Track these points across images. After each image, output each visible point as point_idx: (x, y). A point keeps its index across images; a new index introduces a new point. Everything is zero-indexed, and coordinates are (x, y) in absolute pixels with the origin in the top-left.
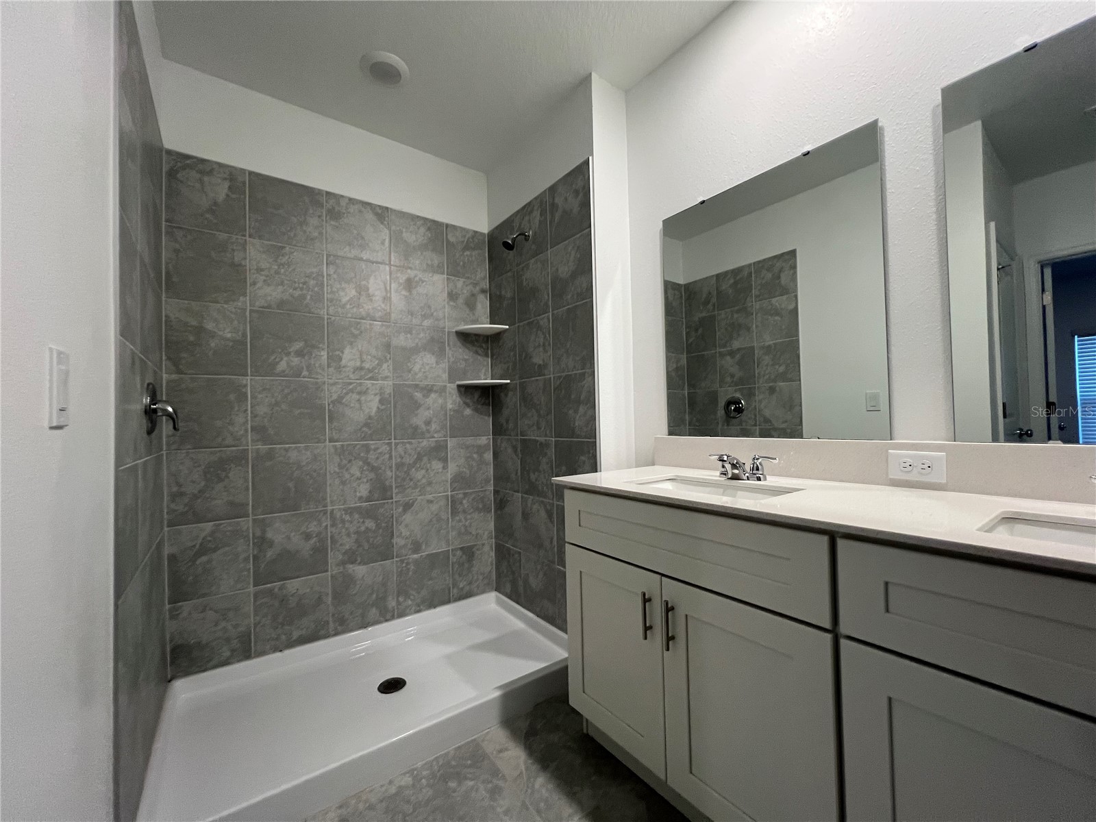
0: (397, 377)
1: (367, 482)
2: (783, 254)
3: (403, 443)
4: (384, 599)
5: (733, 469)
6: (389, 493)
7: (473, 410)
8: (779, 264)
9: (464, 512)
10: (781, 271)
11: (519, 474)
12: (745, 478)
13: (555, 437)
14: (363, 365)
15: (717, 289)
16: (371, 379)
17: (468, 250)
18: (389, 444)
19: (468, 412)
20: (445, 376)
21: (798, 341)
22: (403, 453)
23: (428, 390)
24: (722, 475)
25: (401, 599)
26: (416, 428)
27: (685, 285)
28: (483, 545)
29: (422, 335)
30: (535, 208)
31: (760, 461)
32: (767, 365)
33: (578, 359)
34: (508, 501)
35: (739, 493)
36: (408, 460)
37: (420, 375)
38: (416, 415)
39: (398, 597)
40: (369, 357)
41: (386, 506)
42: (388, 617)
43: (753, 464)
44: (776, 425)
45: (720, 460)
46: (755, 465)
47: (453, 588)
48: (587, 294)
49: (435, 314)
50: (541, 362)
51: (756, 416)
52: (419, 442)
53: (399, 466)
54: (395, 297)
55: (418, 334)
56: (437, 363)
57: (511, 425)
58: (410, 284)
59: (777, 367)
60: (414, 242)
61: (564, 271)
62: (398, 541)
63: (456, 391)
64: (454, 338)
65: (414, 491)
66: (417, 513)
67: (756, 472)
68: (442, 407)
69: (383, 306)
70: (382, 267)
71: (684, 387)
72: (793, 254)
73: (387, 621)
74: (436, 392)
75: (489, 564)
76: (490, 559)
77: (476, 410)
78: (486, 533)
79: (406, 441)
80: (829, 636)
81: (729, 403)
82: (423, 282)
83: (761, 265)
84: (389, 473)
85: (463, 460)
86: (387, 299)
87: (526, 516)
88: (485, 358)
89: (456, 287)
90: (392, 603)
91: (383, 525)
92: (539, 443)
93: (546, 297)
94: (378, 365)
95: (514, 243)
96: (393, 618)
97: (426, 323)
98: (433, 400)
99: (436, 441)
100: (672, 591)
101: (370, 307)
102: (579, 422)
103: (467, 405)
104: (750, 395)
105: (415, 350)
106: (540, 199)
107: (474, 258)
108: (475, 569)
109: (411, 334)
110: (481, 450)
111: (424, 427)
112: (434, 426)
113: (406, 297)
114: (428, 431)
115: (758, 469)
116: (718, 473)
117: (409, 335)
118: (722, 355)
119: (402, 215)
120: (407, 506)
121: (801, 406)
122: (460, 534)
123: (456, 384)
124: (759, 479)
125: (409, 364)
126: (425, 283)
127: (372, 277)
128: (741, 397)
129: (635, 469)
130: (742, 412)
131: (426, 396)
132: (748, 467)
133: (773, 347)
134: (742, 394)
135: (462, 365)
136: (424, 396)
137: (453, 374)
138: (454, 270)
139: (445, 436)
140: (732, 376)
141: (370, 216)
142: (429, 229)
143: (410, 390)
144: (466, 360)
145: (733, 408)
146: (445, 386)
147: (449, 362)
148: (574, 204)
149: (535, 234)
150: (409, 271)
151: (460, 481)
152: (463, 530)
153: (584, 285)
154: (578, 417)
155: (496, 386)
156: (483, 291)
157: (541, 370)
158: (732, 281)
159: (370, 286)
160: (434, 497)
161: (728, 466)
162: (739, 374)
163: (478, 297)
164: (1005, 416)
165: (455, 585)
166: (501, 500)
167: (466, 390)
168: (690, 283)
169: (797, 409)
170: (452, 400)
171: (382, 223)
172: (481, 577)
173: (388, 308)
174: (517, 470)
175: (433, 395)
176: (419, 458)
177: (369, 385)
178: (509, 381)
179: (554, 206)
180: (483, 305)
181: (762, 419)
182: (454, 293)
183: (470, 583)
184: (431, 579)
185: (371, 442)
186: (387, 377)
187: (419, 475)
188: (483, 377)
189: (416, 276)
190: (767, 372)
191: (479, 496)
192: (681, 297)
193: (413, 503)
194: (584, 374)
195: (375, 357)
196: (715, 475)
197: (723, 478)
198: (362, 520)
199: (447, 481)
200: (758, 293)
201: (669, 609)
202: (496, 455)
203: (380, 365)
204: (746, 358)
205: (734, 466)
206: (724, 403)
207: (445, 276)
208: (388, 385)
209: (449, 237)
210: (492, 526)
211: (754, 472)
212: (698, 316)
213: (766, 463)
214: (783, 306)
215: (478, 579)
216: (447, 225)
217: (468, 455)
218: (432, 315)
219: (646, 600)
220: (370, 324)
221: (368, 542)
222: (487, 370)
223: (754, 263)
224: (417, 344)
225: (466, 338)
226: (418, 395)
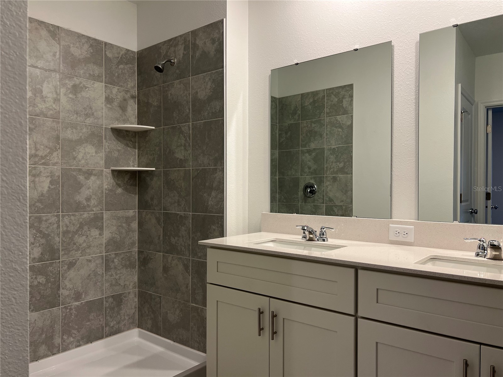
0: (64, 163)
1: (40, 246)
2: (345, 86)
3: (68, 215)
4: (52, 337)
5: (309, 235)
6: (57, 255)
7: (123, 189)
8: (343, 93)
9: (115, 268)
10: (343, 97)
11: (161, 238)
12: (316, 240)
13: (192, 212)
14: (37, 153)
15: (302, 105)
16: (43, 164)
17: (122, 64)
18: (58, 216)
19: (119, 191)
20: (102, 163)
21: (352, 146)
22: (68, 223)
23: (89, 174)
24: (303, 238)
25: (65, 337)
26: (79, 203)
27: (279, 98)
28: (129, 293)
29: (84, 130)
30: (180, 43)
31: (324, 230)
32: (332, 162)
33: (211, 158)
34: (151, 259)
35: (313, 248)
36: (72, 229)
37: (83, 161)
38: (79, 193)
39: (63, 335)
40: (42, 147)
41: (54, 265)
42: (55, 352)
43: (321, 232)
44: (337, 204)
45: (303, 229)
46: (322, 232)
47: (106, 327)
48: (220, 114)
49: (95, 114)
50: (182, 158)
51: (323, 196)
52: (81, 215)
53: (66, 233)
54: (63, 99)
55: (81, 129)
56: (96, 152)
57: (155, 202)
58: (76, 89)
59: (338, 163)
60: (79, 55)
61: (203, 95)
62: (63, 292)
63: (111, 175)
64: (110, 133)
65: (77, 252)
66: (78, 270)
67: (323, 237)
68: (99, 187)
69: (54, 106)
70: (53, 74)
71: (276, 173)
72: (351, 86)
73: (54, 354)
74: (95, 175)
75: (133, 307)
76: (134, 304)
77: (126, 189)
78: (132, 284)
79: (70, 213)
80: (353, 318)
81: (306, 187)
82: (86, 88)
83: (331, 91)
84: (57, 239)
85: (115, 228)
86: (57, 100)
87: (166, 269)
88: (134, 150)
89: (112, 92)
90: (57, 340)
91: (52, 280)
92: (179, 216)
93: (188, 111)
94: (49, 153)
95: (163, 68)
96: (59, 352)
97: (89, 121)
98: (93, 182)
99: (94, 213)
100: (276, 305)
101: (44, 107)
102: (211, 202)
103: (119, 185)
104: (320, 182)
105: (80, 142)
106: (184, 37)
107: (126, 71)
108: (123, 312)
109: (77, 129)
110: (128, 220)
111: (84, 202)
112: (93, 202)
113: (72, 99)
114: (88, 206)
115: (323, 235)
116: (301, 237)
117: (74, 130)
118: (303, 152)
119: (70, 33)
120: (71, 265)
121: (352, 191)
122: (111, 285)
123: (111, 169)
124: (324, 240)
125: (74, 153)
126: (87, 89)
127: (46, 82)
128: (314, 183)
129: (247, 235)
130: (315, 194)
131: (87, 178)
132: (318, 234)
133: (337, 150)
134: (315, 181)
135: (116, 154)
136: (86, 178)
137: (108, 161)
138: (111, 80)
139: (101, 210)
140: (310, 168)
141: (44, 33)
142: (91, 46)
143: (74, 173)
144: (119, 151)
145: (309, 191)
146: (103, 170)
147: (105, 152)
148: (211, 49)
149: (179, 62)
150: (75, 79)
151: (113, 244)
152: (114, 282)
153: (218, 107)
154: (210, 199)
155: (142, 171)
156: (133, 97)
157: (182, 163)
158: (311, 100)
159: (43, 89)
160: (92, 257)
161: (307, 233)
162: (314, 167)
163: (129, 102)
164: (461, 202)
165: (107, 325)
166: (144, 259)
167: (118, 174)
168: (283, 98)
169: (350, 192)
170: (107, 182)
171: (54, 39)
172: (127, 318)
173: (58, 108)
174: (160, 236)
175: (93, 178)
176: (81, 226)
177: (42, 169)
178: (154, 169)
179: (195, 46)
180: (132, 109)
181: (328, 199)
182: (110, 97)
183: (119, 323)
184: (89, 320)
185: (43, 215)
186: (57, 163)
187: (80, 240)
188: (131, 164)
189: (81, 83)
190: (332, 167)
191: (126, 256)
192: (277, 107)
193: (76, 261)
194: (216, 169)
195: (47, 147)
196: (299, 238)
197: (304, 240)
198: (34, 277)
199: (103, 245)
200: (328, 111)
201: (274, 316)
202: (140, 225)
203: (51, 153)
204: (319, 155)
205: (310, 233)
206: (303, 187)
207: (104, 84)
208: (57, 170)
209: (106, 52)
210: (136, 279)
211: (322, 236)
212: (289, 122)
213: (328, 231)
214: (344, 122)
215: (125, 319)
216: (106, 44)
217: (120, 224)
218: (93, 114)
219: (261, 313)
220: (43, 120)
221: (40, 293)
222: (135, 159)
223: (327, 89)
224: (81, 137)
225: (119, 133)
226: (81, 178)
